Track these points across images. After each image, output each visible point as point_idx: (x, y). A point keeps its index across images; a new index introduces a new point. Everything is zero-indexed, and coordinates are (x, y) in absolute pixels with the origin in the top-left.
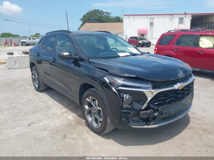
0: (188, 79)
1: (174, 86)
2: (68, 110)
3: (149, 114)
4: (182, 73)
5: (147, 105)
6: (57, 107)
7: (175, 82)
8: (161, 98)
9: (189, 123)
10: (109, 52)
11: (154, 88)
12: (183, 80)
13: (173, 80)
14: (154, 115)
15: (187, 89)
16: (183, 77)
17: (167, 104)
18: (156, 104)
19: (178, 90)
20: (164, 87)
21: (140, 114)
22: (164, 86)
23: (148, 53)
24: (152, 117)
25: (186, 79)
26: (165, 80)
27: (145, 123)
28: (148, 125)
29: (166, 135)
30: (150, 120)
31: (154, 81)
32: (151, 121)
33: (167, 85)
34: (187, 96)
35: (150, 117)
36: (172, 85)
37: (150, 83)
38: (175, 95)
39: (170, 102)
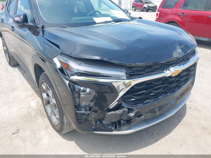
0: (188, 59)
1: (164, 72)
2: (34, 92)
3: (122, 115)
4: (180, 50)
5: (117, 102)
6: (24, 88)
7: (167, 66)
8: (142, 92)
9: (184, 117)
10: (88, 16)
11: (130, 76)
12: (180, 62)
13: (164, 63)
14: (129, 116)
15: (185, 73)
16: (181, 56)
17: (151, 99)
18: (133, 100)
19: (170, 77)
20: (147, 74)
21: (106, 116)
22: (146, 72)
23: (140, 18)
24: (125, 119)
25: (185, 59)
26: (150, 63)
27: (113, 128)
28: (118, 130)
29: (149, 135)
30: (122, 124)
31: (130, 66)
32: (124, 125)
33: (152, 71)
34: (185, 83)
35: (122, 118)
36: (162, 70)
37: (124, 68)
38: (166, 85)
39: (156, 96)
